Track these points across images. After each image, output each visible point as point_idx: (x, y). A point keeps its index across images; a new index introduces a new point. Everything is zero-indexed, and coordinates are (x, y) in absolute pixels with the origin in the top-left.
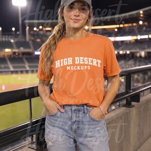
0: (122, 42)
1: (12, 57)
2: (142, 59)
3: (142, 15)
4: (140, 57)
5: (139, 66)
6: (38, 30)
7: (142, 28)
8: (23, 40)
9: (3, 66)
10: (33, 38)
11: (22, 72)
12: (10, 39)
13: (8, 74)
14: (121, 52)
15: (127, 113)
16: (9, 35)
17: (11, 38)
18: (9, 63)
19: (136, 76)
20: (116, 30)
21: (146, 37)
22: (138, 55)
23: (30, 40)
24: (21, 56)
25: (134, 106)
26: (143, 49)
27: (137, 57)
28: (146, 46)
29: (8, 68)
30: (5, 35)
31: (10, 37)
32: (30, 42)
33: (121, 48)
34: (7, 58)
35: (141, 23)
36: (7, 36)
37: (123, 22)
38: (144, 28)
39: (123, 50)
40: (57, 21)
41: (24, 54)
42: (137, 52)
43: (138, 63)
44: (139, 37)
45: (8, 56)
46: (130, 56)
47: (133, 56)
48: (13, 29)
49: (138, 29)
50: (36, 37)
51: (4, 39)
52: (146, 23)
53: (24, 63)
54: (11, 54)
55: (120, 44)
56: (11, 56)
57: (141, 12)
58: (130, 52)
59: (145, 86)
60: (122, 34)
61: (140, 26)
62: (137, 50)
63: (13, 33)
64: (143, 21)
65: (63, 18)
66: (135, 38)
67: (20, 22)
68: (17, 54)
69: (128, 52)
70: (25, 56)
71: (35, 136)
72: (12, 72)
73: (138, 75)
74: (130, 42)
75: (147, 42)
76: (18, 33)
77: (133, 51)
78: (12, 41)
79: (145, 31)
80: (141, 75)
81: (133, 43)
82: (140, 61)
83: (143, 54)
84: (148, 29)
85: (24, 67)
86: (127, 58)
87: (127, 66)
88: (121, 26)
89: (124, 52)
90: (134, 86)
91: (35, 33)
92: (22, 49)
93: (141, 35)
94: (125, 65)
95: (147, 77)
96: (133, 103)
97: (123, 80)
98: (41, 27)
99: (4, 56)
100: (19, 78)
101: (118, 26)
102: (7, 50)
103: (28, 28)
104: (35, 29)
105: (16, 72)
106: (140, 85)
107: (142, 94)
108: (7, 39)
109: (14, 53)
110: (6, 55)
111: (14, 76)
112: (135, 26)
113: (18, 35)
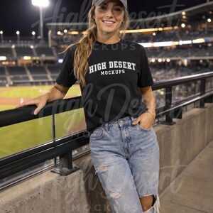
0: (161, 48)
1: (32, 65)
2: (185, 69)
3: (184, 17)
4: (183, 65)
5: (181, 76)
6: (62, 34)
7: (185, 32)
8: (45, 46)
9: (21, 76)
10: (56, 44)
11: (43, 83)
12: (29, 45)
13: (27, 85)
14: (160, 60)
15: (167, 131)
16: (28, 40)
17: (31, 44)
18: (28, 72)
19: (177, 88)
20: (154, 34)
21: (189, 42)
22: (180, 63)
23: (53, 46)
24: (42, 64)
25: (175, 123)
26: (186, 56)
27: (178, 65)
28: (189, 54)
29: (28, 78)
30: (24, 40)
31: (29, 42)
32: (53, 48)
33: (160, 56)
34: (26, 67)
35: (183, 25)
36: (26, 42)
37: (163, 25)
38: (187, 32)
39: (162, 57)
40: (87, 24)
41: (46, 62)
42: (179, 60)
43: (179, 74)
44: (181, 43)
45: (27, 64)
46: (171, 65)
47: (173, 65)
48: (34, 33)
49: (180, 33)
50: (60, 42)
51: (22, 45)
52: (189, 26)
53: (46, 73)
54: (31, 62)
55: (158, 51)
56: (30, 64)
57: (184, 13)
58: (171, 61)
59: (187, 100)
60: (161, 38)
61: (183, 29)
62: (179, 58)
63: (34, 38)
64: (186, 24)
65: (94, 20)
66: (176, 43)
67: (42, 25)
68: (37, 62)
69: (168, 60)
70: (47, 65)
71: (58, 158)
72: (32, 84)
73: (180, 87)
74: (171, 48)
75: (191, 48)
76: (39, 37)
77: (174, 58)
78: (32, 47)
79: (189, 35)
80: (184, 87)
81: (175, 49)
82: (182, 71)
83: (185, 62)
84: (192, 34)
85: (47, 78)
86: (168, 68)
87: (167, 77)
88: (160, 29)
89: (164, 60)
90: (175, 100)
91: (59, 38)
92: (44, 57)
93: (183, 40)
94: (165, 76)
95: (190, 90)
96: (174, 120)
97: (162, 93)
98: (65, 31)
99: (23, 64)
100: (41, 91)
101: (156, 29)
102: (27, 58)
103: (50, 32)
104: (59, 33)
105: (37, 84)
106: (182, 98)
107: (184, 109)
108: (26, 45)
109: (35, 61)
110: (25, 63)
111: (35, 88)
112: (176, 30)
113: (40, 40)
